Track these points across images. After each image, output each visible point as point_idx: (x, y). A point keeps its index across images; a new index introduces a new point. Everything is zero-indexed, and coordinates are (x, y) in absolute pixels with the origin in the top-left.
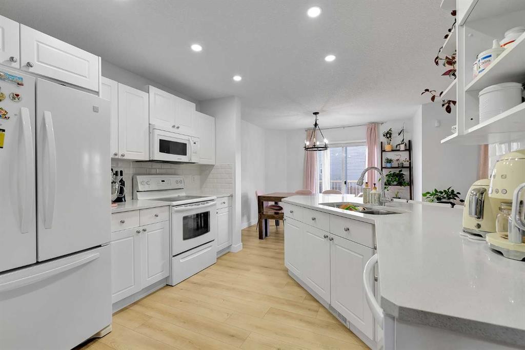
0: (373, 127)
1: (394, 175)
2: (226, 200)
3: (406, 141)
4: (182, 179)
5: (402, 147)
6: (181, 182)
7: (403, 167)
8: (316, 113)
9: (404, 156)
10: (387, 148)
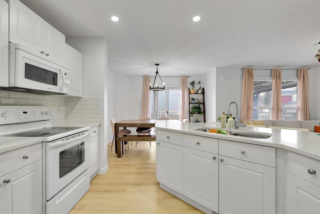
0: (184, 78)
1: (196, 108)
2: (96, 129)
3: (201, 88)
4: (47, 110)
5: (200, 92)
6: (46, 113)
7: (200, 103)
8: (157, 65)
9: (200, 97)
10: (192, 91)
